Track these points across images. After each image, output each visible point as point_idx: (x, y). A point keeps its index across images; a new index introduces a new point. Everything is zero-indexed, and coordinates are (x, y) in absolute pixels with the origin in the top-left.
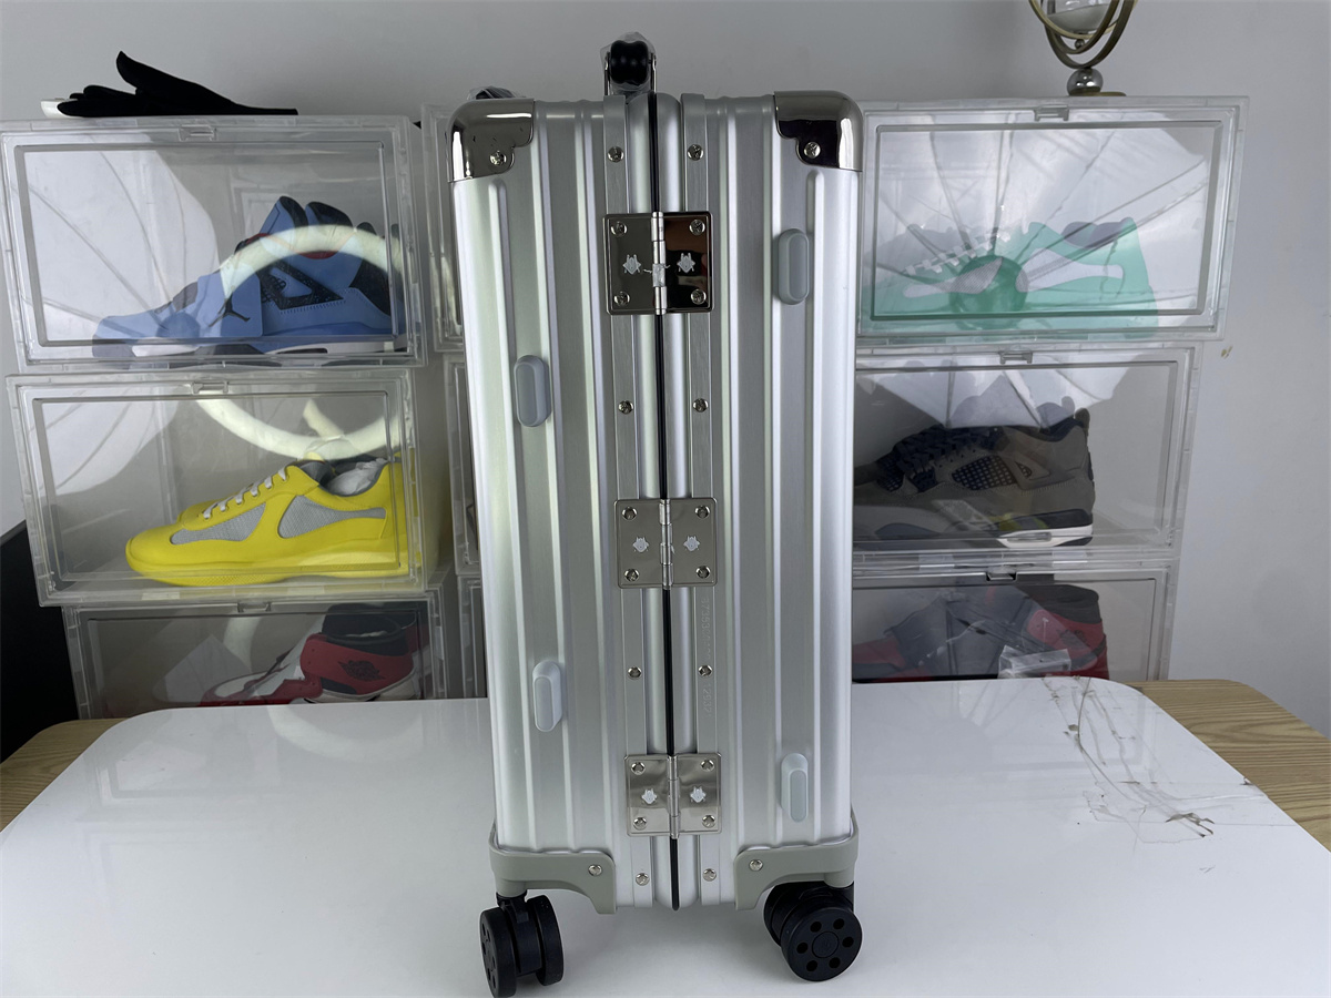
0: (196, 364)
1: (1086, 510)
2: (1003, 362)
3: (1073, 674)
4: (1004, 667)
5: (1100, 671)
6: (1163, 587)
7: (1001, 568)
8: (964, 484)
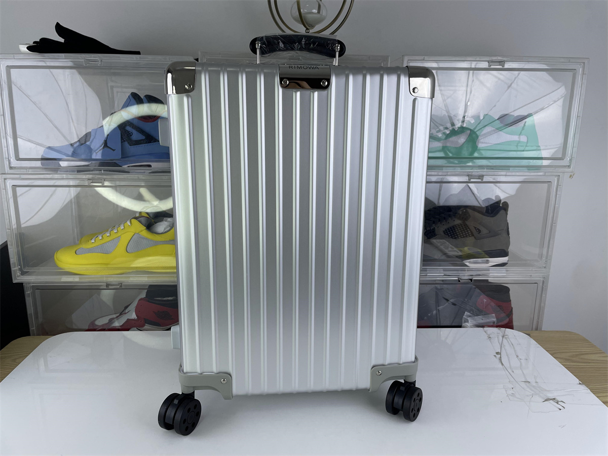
0: (90, 171)
1: (506, 250)
2: (469, 180)
3: (497, 327)
4: (465, 322)
5: (510, 326)
6: (541, 287)
7: (465, 276)
8: (449, 236)
